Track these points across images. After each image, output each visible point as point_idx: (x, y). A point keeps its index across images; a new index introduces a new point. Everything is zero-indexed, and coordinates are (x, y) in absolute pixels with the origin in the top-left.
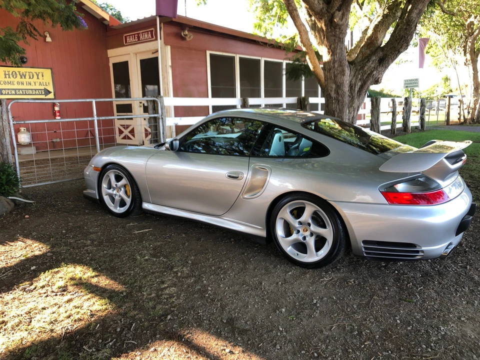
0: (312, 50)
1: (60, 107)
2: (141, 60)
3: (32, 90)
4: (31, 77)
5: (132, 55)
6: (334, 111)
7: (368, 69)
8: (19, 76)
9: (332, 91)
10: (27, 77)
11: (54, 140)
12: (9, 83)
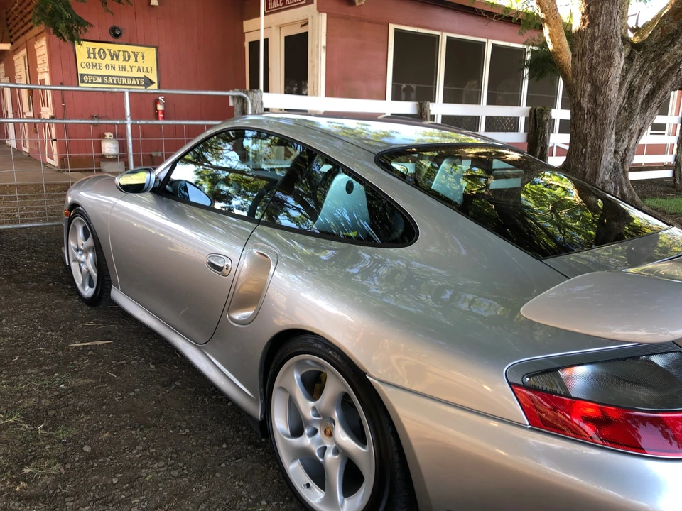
0: (557, 18)
1: (165, 105)
2: (285, 37)
3: (126, 77)
4: (127, 59)
5: (274, 28)
6: (585, 135)
7: (669, 58)
8: (108, 57)
9: (583, 96)
10: (121, 58)
11: (154, 154)
12: (95, 66)
